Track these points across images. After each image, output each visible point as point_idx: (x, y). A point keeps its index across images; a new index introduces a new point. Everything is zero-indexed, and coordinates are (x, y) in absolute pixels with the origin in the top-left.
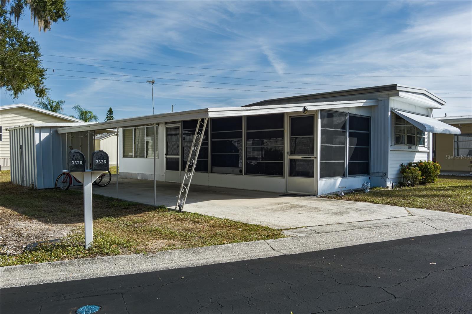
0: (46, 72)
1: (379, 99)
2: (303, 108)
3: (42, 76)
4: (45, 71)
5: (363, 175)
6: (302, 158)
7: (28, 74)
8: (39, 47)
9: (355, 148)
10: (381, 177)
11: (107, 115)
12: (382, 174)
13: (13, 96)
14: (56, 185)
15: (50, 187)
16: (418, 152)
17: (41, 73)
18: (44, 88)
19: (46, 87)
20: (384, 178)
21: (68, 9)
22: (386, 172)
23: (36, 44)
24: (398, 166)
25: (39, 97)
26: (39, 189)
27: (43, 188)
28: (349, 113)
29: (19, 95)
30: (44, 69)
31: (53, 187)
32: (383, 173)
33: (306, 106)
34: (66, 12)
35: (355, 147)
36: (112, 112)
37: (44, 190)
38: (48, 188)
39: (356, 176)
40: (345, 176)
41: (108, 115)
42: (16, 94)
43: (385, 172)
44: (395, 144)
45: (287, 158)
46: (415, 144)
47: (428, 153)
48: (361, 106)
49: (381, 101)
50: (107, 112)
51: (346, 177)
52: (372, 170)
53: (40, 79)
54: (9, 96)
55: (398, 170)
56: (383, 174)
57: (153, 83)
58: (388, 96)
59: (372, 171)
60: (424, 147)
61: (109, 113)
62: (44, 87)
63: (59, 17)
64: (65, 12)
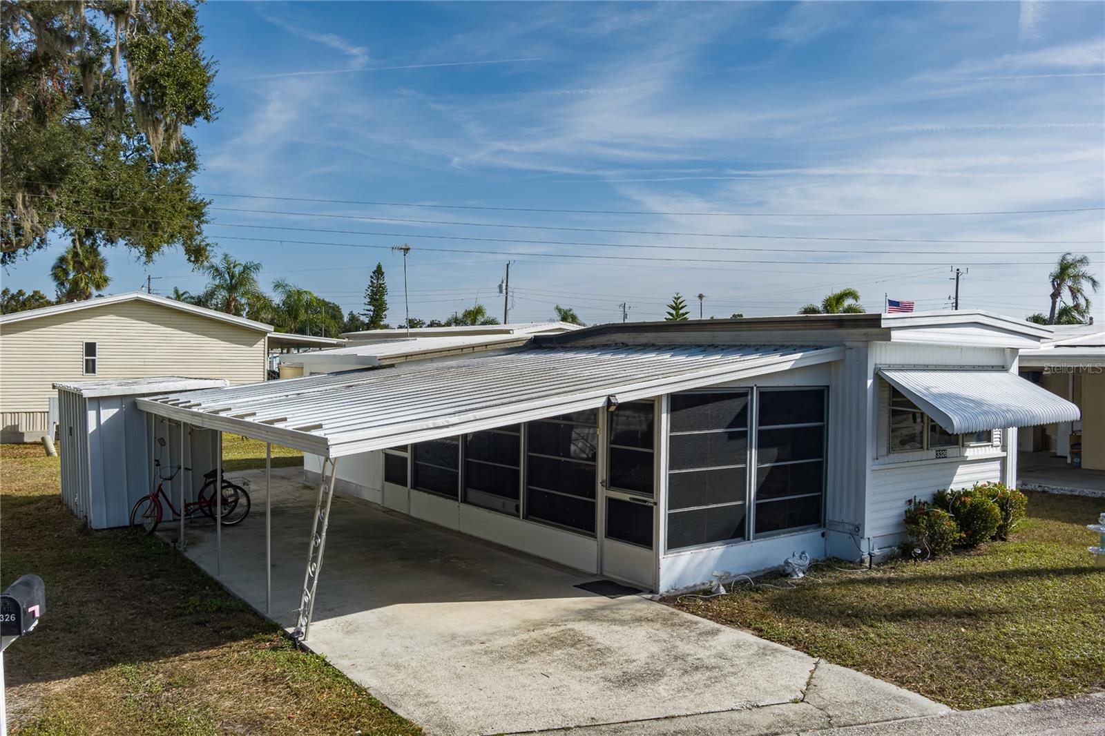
0: (209, 206)
1: (848, 344)
2: (604, 399)
3: (200, 218)
4: (206, 205)
5: (802, 530)
6: (630, 498)
7: (162, 219)
8: (197, 152)
9: (773, 467)
10: (849, 535)
11: (372, 282)
12: (851, 527)
13: (143, 259)
14: (132, 520)
15: (120, 525)
16: (966, 462)
17: (197, 211)
18: (203, 243)
19: (208, 241)
20: (856, 537)
21: (214, 96)
22: (860, 524)
23: (191, 145)
24: (902, 503)
25: (194, 262)
26: (96, 530)
27: (106, 527)
28: (757, 387)
29: (155, 256)
30: (205, 201)
31: (127, 523)
32: (853, 525)
33: (613, 396)
34: (212, 103)
35: (772, 465)
36: (382, 274)
37: (106, 531)
38: (116, 526)
39: (780, 534)
40: (746, 538)
41: (375, 281)
42: (149, 255)
43: (857, 523)
44: (889, 453)
45: (603, 494)
46: (957, 444)
47: (1003, 461)
48: (788, 368)
49: (851, 349)
50: (372, 274)
51: (749, 540)
52: (829, 516)
53: (196, 222)
54: (136, 259)
55: (900, 515)
56: (853, 528)
57: (407, 250)
58: (865, 339)
59: (830, 519)
60: (988, 446)
61: (376, 276)
62: (203, 241)
63: (197, 114)
64: (209, 102)
